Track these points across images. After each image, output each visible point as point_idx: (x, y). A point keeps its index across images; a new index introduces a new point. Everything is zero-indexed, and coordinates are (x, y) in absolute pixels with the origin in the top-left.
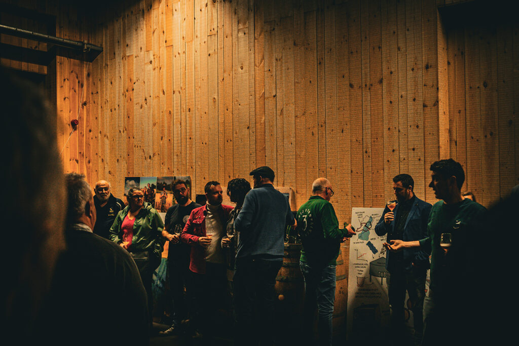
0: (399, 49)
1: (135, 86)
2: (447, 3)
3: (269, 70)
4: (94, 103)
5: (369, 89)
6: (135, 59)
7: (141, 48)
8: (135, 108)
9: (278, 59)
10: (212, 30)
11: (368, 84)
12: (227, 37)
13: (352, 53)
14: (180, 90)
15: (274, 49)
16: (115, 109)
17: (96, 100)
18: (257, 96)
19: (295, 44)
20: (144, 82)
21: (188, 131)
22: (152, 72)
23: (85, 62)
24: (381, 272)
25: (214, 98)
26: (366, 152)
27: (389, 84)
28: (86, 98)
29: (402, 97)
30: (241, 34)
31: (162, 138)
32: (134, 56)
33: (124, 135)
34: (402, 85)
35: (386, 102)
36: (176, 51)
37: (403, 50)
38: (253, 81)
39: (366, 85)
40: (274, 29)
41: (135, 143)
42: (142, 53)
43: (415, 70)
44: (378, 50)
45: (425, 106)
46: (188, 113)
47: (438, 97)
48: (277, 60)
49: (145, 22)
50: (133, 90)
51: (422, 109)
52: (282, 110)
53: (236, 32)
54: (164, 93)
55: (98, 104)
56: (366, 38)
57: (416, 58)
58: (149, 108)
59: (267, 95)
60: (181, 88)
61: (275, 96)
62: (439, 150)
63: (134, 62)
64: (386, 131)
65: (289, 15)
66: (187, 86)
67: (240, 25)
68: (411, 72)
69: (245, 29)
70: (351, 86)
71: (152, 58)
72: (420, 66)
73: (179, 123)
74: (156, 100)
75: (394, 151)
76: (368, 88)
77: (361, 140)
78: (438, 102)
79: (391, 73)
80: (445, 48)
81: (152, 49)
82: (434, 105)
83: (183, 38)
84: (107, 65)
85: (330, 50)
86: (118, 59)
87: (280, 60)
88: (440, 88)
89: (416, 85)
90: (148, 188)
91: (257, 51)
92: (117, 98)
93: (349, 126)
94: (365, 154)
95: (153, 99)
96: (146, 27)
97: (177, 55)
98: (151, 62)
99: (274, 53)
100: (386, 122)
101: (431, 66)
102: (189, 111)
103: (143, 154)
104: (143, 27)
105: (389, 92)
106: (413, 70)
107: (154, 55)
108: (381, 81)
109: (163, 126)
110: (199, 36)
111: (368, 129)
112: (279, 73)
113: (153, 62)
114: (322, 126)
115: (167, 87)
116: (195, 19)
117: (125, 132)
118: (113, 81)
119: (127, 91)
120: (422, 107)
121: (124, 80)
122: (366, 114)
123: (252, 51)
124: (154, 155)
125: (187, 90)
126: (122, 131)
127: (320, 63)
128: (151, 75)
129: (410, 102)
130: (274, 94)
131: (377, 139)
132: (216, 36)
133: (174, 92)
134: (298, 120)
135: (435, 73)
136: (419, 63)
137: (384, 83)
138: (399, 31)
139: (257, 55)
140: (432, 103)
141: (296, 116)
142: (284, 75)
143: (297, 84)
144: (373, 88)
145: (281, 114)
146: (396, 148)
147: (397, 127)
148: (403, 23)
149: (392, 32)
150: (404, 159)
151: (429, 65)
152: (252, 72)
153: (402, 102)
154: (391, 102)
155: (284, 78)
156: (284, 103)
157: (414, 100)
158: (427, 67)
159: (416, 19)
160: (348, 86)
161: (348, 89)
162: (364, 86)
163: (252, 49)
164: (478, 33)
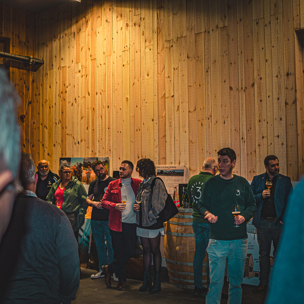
0: (266, 61)
1: (67, 89)
2: (301, 27)
3: (169, 77)
4: (37, 102)
5: (245, 91)
6: (68, 69)
7: (72, 61)
8: (67, 106)
9: (176, 68)
10: (126, 47)
11: (244, 87)
12: (137, 52)
13: (231, 64)
14: (101, 92)
15: (172, 61)
16: (53, 107)
17: (38, 100)
18: (160, 96)
19: (188, 57)
20: (74, 86)
21: (107, 123)
22: (80, 78)
23: (31, 72)
24: (254, 230)
25: (127, 98)
26: (242, 138)
27: (259, 87)
28: (32, 98)
29: (269, 97)
30: (147, 50)
31: (87, 128)
32: (67, 67)
33: (59, 126)
34: (269, 88)
36: (98, 62)
37: (269, 61)
38: (157, 85)
39: (242, 88)
40: (172, 46)
41: (67, 132)
42: (73, 64)
43: (279, 77)
44: (251, 61)
45: (286, 104)
46: (107, 109)
47: (296, 97)
48: (174, 69)
49: (75, 42)
50: (66, 92)
51: (285, 106)
52: (178, 107)
53: (144, 48)
54: (89, 94)
55: (40, 103)
56: (242, 52)
57: (279, 68)
58: (78, 106)
59: (167, 96)
60: (102, 90)
62: (297, 137)
63: (67, 71)
64: (257, 120)
65: (184, 36)
66: (106, 89)
67: (146, 43)
68: (276, 78)
69: (150, 46)
70: (231, 88)
71: (80, 68)
72: (283, 74)
73: (100, 116)
74: (83, 100)
75: (263, 137)
76: (243, 90)
77: (239, 129)
78: (296, 100)
80: (301, 61)
81: (81, 61)
82: (294, 103)
83: (104, 53)
84: (47, 74)
85: (215, 61)
86: (55, 69)
87: (177, 69)
88: (297, 90)
89: (280, 88)
90: (76, 166)
91: (159, 62)
92: (54, 98)
93: (229, 119)
95: (81, 99)
96: (76, 45)
97: (100, 66)
98: (80, 71)
99: (172, 63)
100: (257, 116)
101: (290, 74)
102: (108, 108)
103: (73, 140)
104: (74, 45)
105: (260, 93)
106: (277, 76)
107: (82, 66)
108: (253, 85)
109: (88, 119)
110: (116, 51)
111: (244, 121)
112: (176, 78)
113: (81, 71)
114: (209, 119)
115: (92, 90)
116: (113, 39)
117: (60, 123)
118: (51, 86)
119: (62, 93)
120: (284, 104)
121: (60, 85)
122: (242, 110)
123: (156, 63)
124: (81, 141)
125: (106, 92)
126: (57, 123)
127: (207, 71)
128: (80, 81)
129: (275, 101)
130: (173, 95)
131: (250, 128)
132: (129, 51)
133: (97, 94)
134: (190, 114)
135: (294, 79)
136: (282, 71)
137: (256, 86)
138: (266, 47)
139: (159, 65)
140: (292, 101)
141: (189, 112)
142: (180, 80)
143: (190, 87)
144: (247, 91)
145: (178, 110)
146: (265, 135)
147: (266, 119)
148: (269, 41)
149: (261, 48)
150: (271, 144)
151: (289, 73)
152: (156, 78)
153: (269, 101)
154: (261, 101)
155: (180, 83)
156: (180, 101)
157: (278, 99)
158: (288, 75)
159: (279, 38)
160: (228, 88)
161: (228, 91)
162: (240, 89)
163: (156, 61)
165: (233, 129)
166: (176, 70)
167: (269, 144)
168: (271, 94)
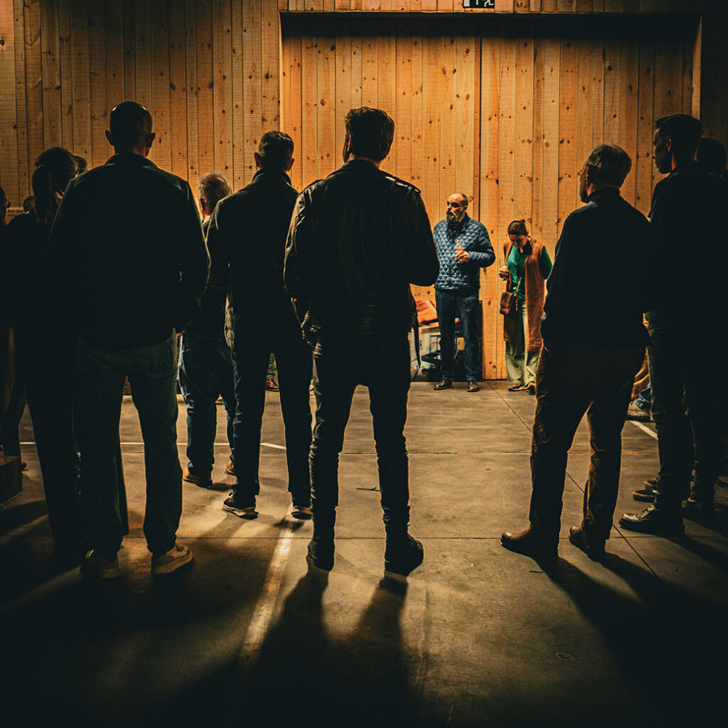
0: (234, 51)
2: (290, 9)
3: (50, 52)
9: (64, 38)
11: (195, 87)
13: (173, 46)
15: (57, 24)
18: (31, 85)
19: (90, 23)
26: (192, 168)
27: (221, 90)
29: (237, 107)
34: (237, 93)
35: (217, 110)
37: (239, 52)
38: (23, 64)
39: (192, 88)
43: (253, 79)
44: (208, 48)
45: (264, 120)
47: (279, 112)
48: (61, 39)
51: (261, 123)
52: (71, 108)
56: (192, 31)
57: (254, 65)
59: (46, 85)
61: (59, 88)
64: (217, 143)
68: (248, 80)
70: (172, 87)
72: (259, 75)
75: (226, 168)
76: (193, 92)
77: (185, 153)
78: (279, 117)
79: (224, 77)
82: (275, 120)
85: (143, 39)
87: (66, 40)
88: (281, 102)
89: (254, 95)
91: (28, 23)
93: (168, 136)
94: (190, 170)
99: (57, 29)
100: (217, 134)
105: (222, 100)
106: (250, 77)
108: (211, 86)
111: (194, 141)
112: (65, 57)
120: (261, 121)
122: (192, 123)
123: (20, 22)
127: (128, 53)
129: (247, 115)
130: (58, 83)
131: (206, 153)
134: (96, 122)
135: (276, 85)
136: (258, 70)
137: (216, 88)
138: (234, 31)
139: (28, 28)
140: (273, 118)
141: (93, 118)
142: (73, 61)
143: (93, 76)
144: (201, 93)
145: (69, 113)
146: (229, 164)
147: (231, 141)
148: (239, 21)
149: (226, 30)
150: (239, 178)
151: (270, 75)
152: (21, 51)
153: (237, 113)
154: (224, 112)
155: (73, 67)
156: (74, 98)
157: (252, 112)
158: (267, 77)
159: (255, 20)
160: (168, 87)
161: (168, 91)
162: (189, 89)
163: (21, 19)
164: (316, 46)
165: (176, 152)
166: (64, 41)
167: (236, 178)
168: (239, 103)
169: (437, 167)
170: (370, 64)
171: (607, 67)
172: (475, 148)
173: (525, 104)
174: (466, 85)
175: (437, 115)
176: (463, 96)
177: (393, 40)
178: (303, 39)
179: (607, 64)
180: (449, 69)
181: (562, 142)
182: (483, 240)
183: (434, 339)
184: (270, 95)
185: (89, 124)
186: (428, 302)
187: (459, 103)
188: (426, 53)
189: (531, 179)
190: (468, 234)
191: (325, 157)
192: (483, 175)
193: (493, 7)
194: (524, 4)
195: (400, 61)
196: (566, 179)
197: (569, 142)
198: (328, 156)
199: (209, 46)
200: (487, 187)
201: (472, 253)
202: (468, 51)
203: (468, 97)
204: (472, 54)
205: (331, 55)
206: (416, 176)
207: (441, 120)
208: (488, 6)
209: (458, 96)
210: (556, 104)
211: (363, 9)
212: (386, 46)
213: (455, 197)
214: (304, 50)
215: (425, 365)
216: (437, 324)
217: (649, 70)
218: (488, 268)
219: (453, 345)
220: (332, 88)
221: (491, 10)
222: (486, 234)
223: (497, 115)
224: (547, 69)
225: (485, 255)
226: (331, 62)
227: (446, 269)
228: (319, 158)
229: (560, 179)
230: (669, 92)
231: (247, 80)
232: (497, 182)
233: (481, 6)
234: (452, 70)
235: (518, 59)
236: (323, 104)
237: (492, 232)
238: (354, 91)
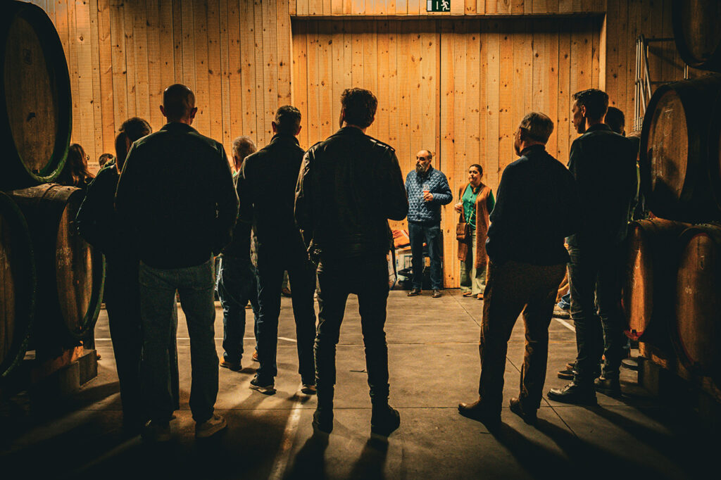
0: (256, 45)
2: (298, 14)
3: (118, 46)
5: (229, 77)
9: (129, 36)
11: (227, 72)
12: (60, 3)
13: (211, 42)
15: (123, 25)
18: (104, 71)
19: (148, 24)
26: (226, 133)
27: (247, 74)
29: (259, 87)
30: (79, 3)
34: (259, 76)
35: (245, 89)
37: (260, 46)
38: (97, 55)
39: (225, 73)
40: (122, 5)
43: (271, 65)
45: (279, 96)
47: (290, 90)
48: (126, 36)
51: (277, 99)
52: (134, 88)
56: (225, 30)
57: (271, 55)
59: (115, 70)
61: (125, 73)
64: (244, 113)
70: (210, 72)
72: (275, 63)
75: (252, 132)
76: (226, 76)
77: (221, 121)
78: (290, 94)
79: (249, 65)
85: (188, 36)
88: (291, 83)
89: (272, 78)
91: (101, 24)
93: (208, 108)
94: (224, 134)
99: (123, 28)
100: (244, 107)
105: (248, 82)
106: (269, 65)
108: (240, 71)
111: (227, 112)
112: (129, 49)
120: (277, 97)
122: (226, 99)
123: (95, 23)
127: (177, 47)
129: (267, 92)
130: (124, 70)
131: (236, 121)
134: (153, 99)
135: (288, 71)
136: (274, 60)
137: (243, 72)
138: (256, 30)
139: (101, 28)
140: (286, 95)
141: (151, 95)
142: (135, 53)
143: (151, 64)
144: (232, 77)
145: (132, 91)
146: (254, 130)
147: (254, 112)
148: (260, 23)
149: (250, 30)
150: (261, 140)
151: (283, 63)
152: (96, 45)
153: (259, 92)
154: (249, 90)
155: (136, 56)
156: (136, 80)
157: (270, 90)
158: (281, 65)
159: (272, 22)
160: (207, 72)
161: (207, 75)
162: (223, 73)
163: (95, 21)
164: (318, 41)
165: (214, 121)
167: (259, 139)
168: (261, 84)
169: (408, 131)
170: (358, 54)
171: (535, 54)
172: (437, 116)
173: (473, 83)
174: (429, 69)
175: (408, 92)
176: (427, 77)
177: (375, 35)
178: (308, 36)
179: (535, 52)
180: (417, 58)
181: (501, 111)
182: (443, 185)
183: (408, 259)
184: (283, 78)
185: (148, 100)
186: (402, 231)
187: (424, 83)
188: (399, 45)
189: (479, 139)
190: (432, 180)
191: (325, 124)
192: (443, 136)
193: (449, 11)
194: (472, 9)
195: (380, 52)
196: (504, 138)
197: (506, 111)
198: (327, 123)
199: (238, 41)
200: (446, 145)
201: (435, 194)
202: (430, 44)
203: (431, 79)
204: (434, 45)
205: (329, 48)
206: (393, 138)
207: (411, 97)
208: (445, 11)
209: (423, 78)
210: (497, 83)
211: (353, 14)
212: (370, 41)
213: (423, 153)
214: (308, 44)
215: (401, 278)
216: (409, 248)
217: (566, 56)
218: (446, 206)
219: (422, 263)
220: (330, 73)
221: (447, 13)
222: (445, 180)
223: (453, 91)
224: (490, 57)
225: (445, 196)
226: (329, 53)
227: (416, 206)
228: (320, 124)
229: (500, 139)
230: (582, 72)
231: (266, 67)
232: (453, 141)
233: (440, 9)
234: (419, 58)
235: (468, 48)
236: (323, 85)
237: (450, 179)
238: (346, 75)
